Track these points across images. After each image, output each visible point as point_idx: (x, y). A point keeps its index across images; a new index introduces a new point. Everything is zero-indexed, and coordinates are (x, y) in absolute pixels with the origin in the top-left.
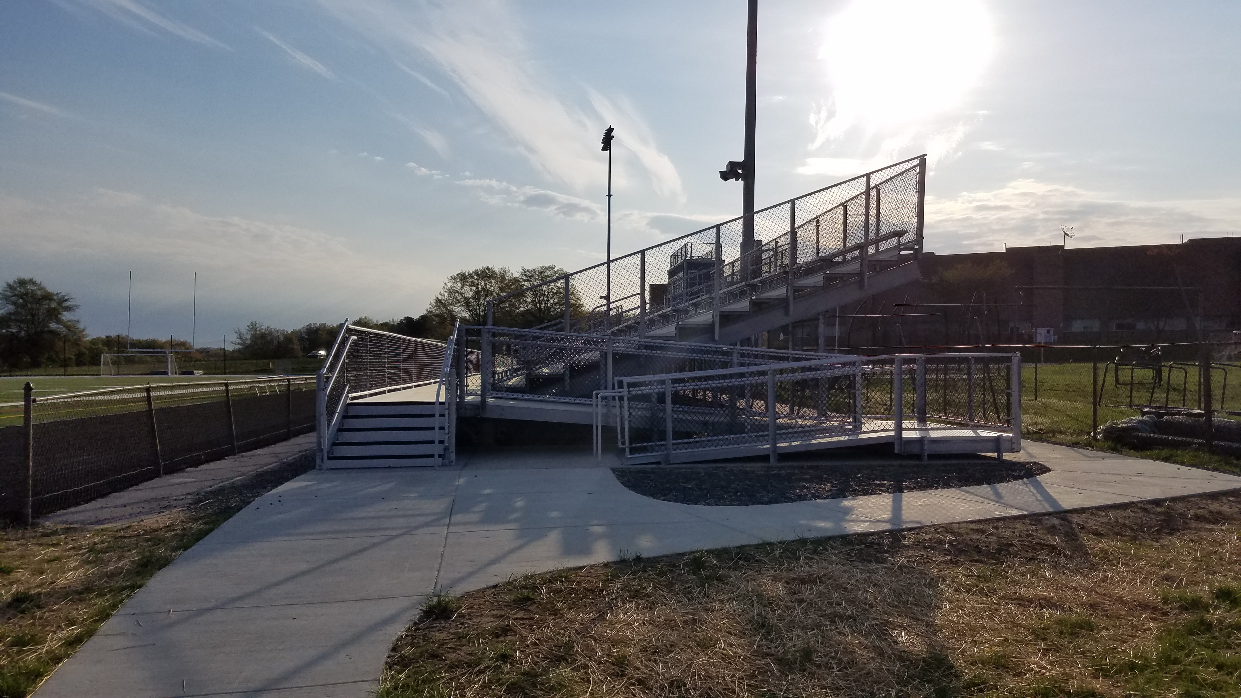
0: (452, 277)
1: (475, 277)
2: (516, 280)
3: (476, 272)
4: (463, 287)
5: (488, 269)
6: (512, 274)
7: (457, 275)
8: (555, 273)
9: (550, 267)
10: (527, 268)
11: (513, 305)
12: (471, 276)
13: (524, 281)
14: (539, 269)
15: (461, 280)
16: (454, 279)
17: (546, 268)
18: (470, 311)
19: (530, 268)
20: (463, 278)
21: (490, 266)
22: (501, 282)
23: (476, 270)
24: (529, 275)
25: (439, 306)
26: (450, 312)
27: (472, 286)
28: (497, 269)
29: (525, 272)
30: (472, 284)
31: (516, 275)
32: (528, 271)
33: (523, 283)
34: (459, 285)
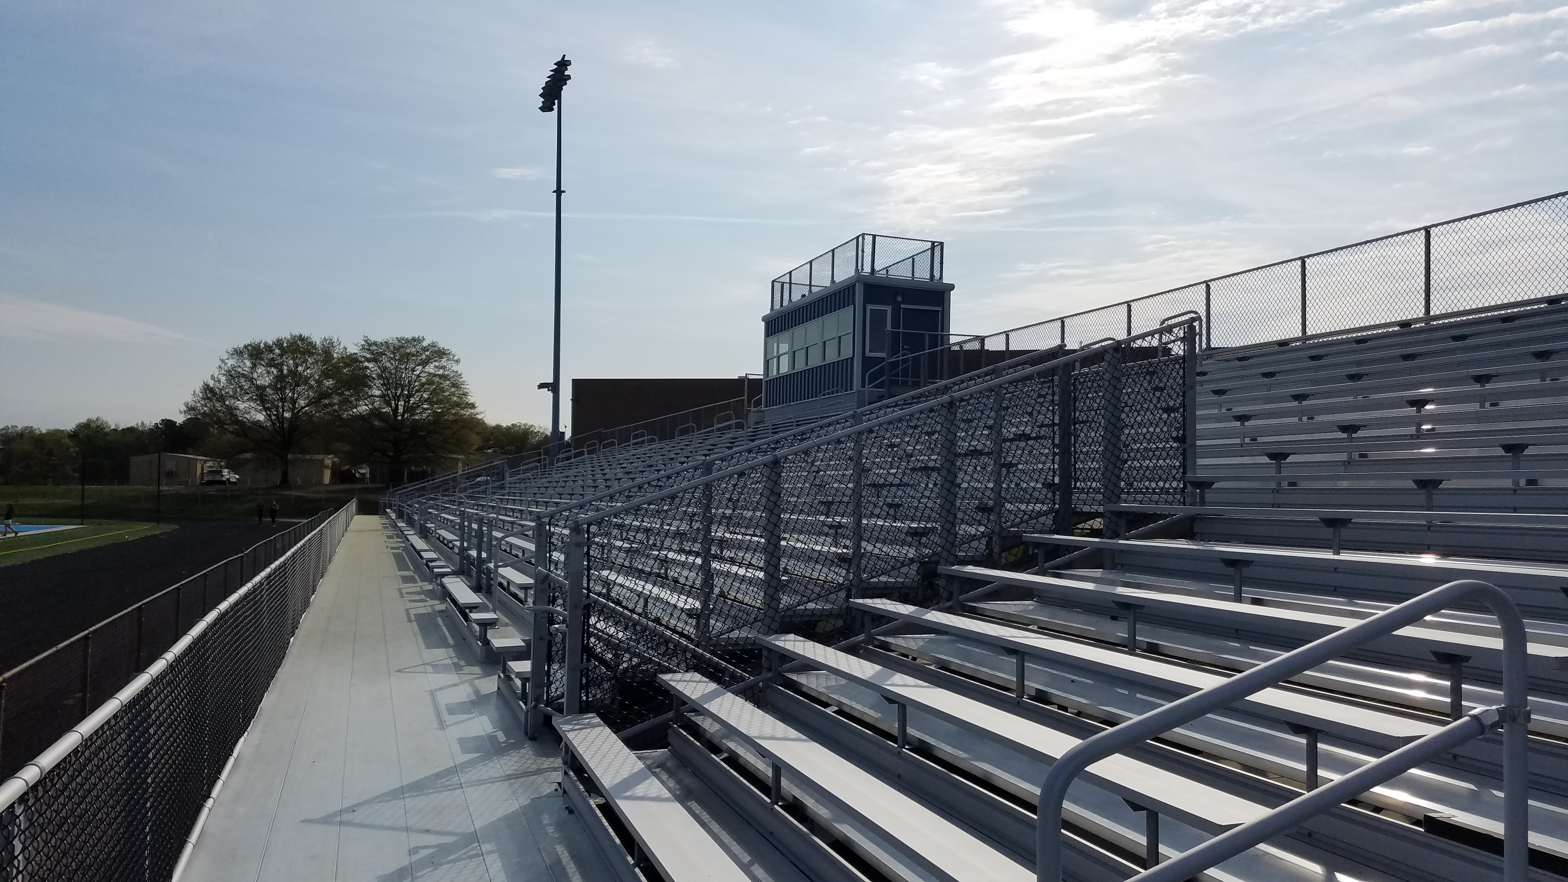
0: (235, 350)
1: (277, 351)
2: (352, 360)
3: (279, 343)
4: (254, 366)
5: (301, 338)
6: (346, 349)
7: (246, 347)
8: (425, 349)
9: (414, 339)
10: (373, 338)
11: (346, 401)
12: (269, 348)
13: (368, 360)
14: (396, 342)
15: (251, 356)
16: (238, 353)
17: (407, 341)
18: (266, 409)
19: (379, 339)
20: (255, 353)
21: (305, 334)
22: (325, 362)
23: (278, 340)
24: (375, 350)
25: (208, 398)
26: (231, 410)
27: (271, 366)
28: (317, 339)
29: (369, 345)
30: (271, 363)
31: (353, 349)
32: (375, 344)
33: (366, 364)
34: (248, 363)
